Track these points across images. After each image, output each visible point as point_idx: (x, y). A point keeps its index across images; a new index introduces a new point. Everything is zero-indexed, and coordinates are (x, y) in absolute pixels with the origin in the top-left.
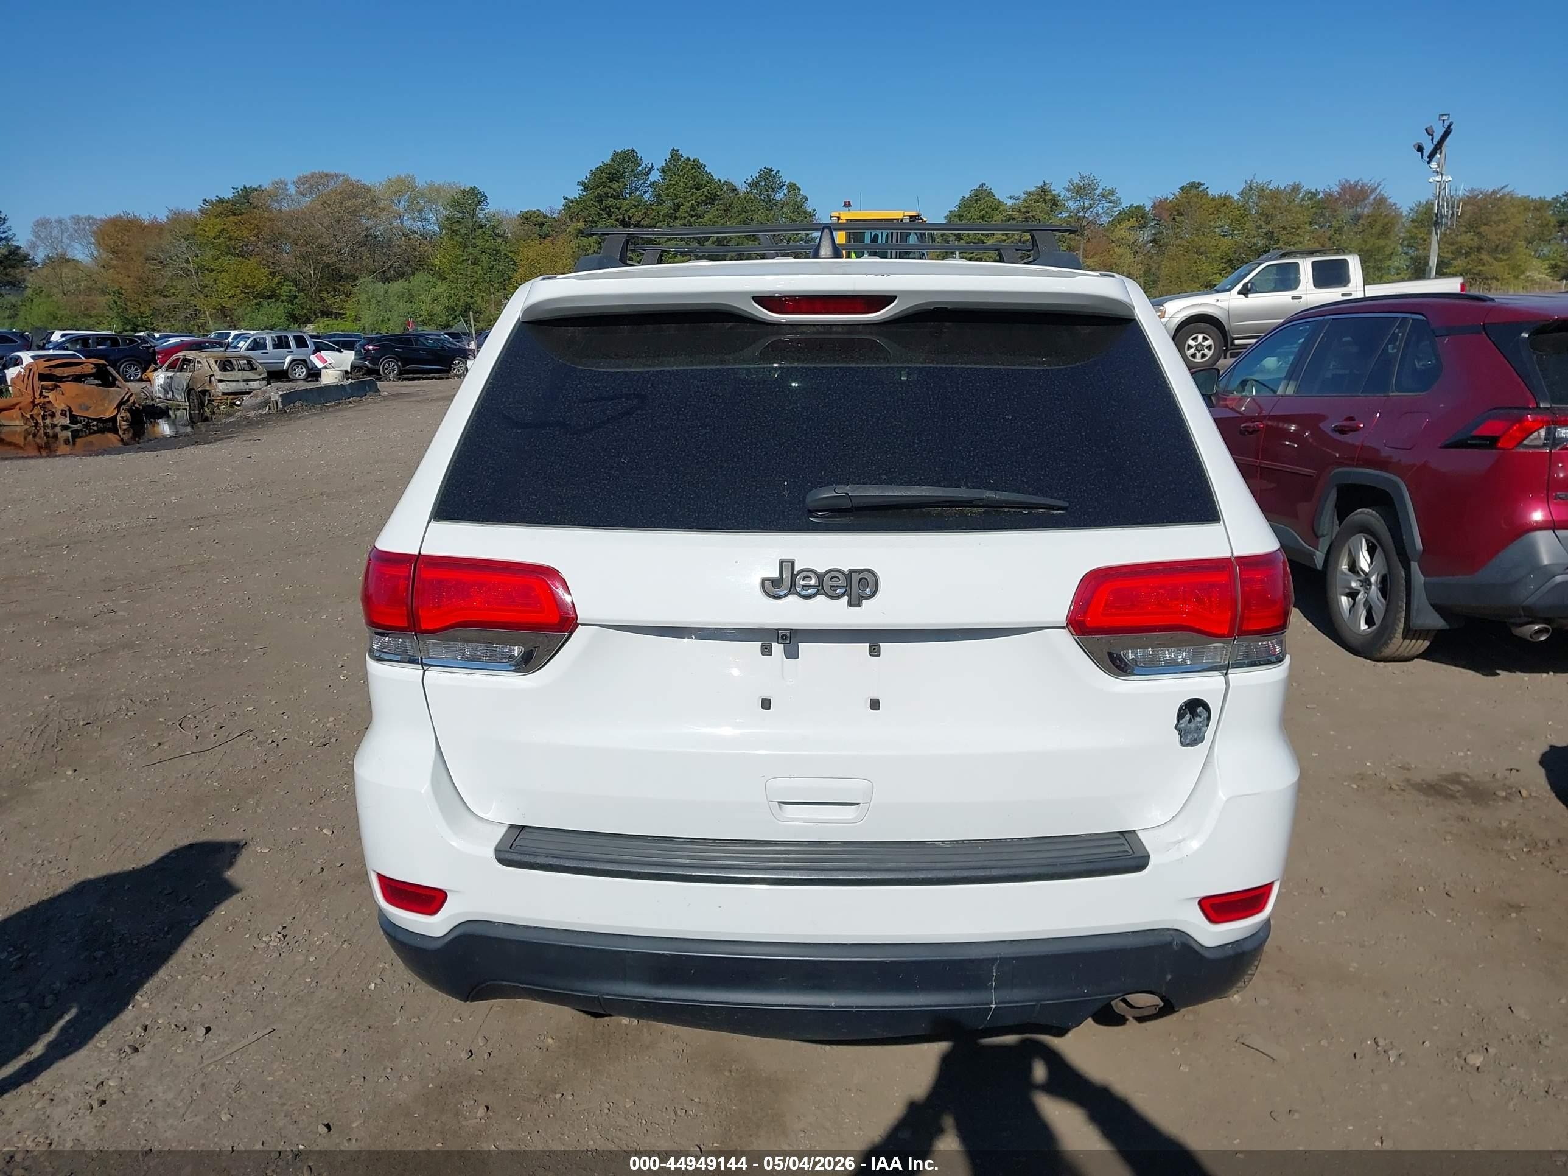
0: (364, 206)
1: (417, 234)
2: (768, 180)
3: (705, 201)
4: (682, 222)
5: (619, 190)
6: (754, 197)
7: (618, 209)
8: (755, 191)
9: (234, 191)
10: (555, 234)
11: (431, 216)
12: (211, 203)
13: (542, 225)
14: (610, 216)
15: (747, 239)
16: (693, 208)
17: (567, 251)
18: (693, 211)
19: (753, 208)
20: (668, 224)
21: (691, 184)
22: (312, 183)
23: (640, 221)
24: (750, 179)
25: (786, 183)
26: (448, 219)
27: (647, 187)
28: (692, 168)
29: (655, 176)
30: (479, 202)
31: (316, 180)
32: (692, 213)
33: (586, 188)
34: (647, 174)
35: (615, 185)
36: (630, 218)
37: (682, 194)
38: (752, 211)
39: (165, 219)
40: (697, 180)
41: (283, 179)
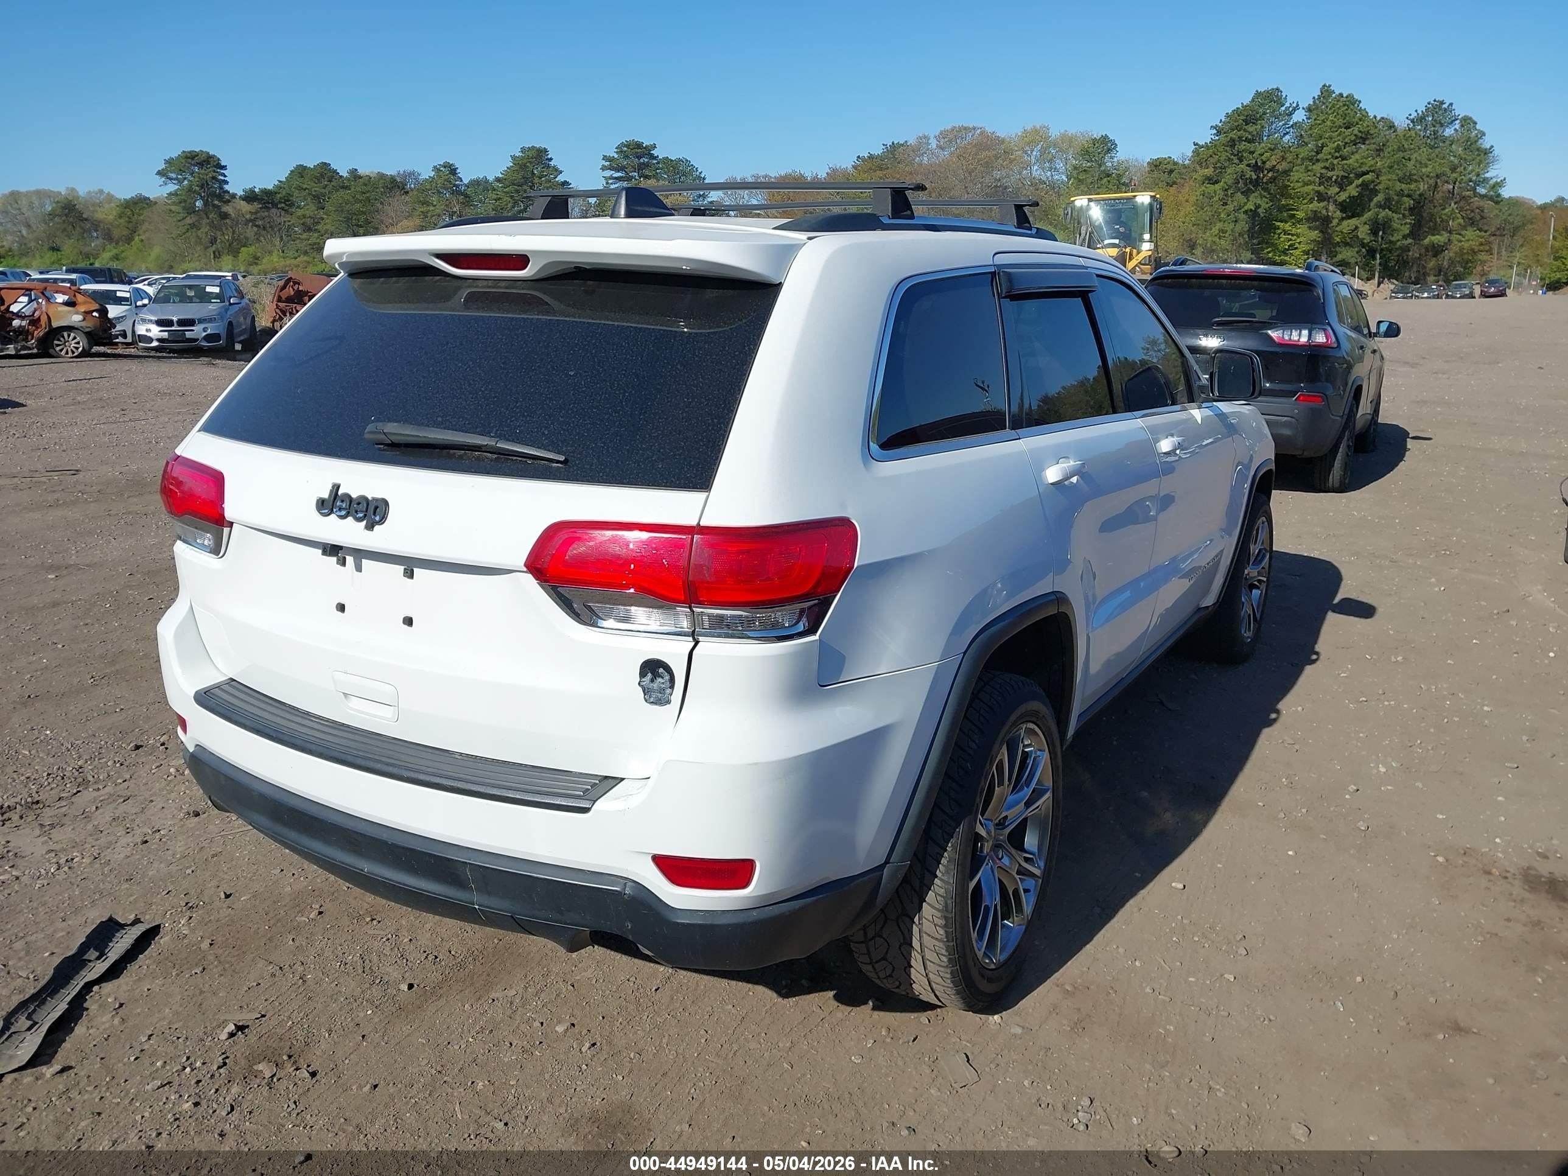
0: (997, 158)
1: (1045, 183)
2: (1438, 112)
3: (1354, 140)
4: (1323, 165)
5: (1255, 133)
6: (1416, 134)
7: (1253, 153)
8: (1419, 127)
9: (884, 147)
10: (1182, 181)
11: (1060, 165)
12: (863, 159)
13: (1171, 172)
14: (1241, 161)
15: (1400, 182)
16: (1338, 149)
17: (1193, 199)
18: (1339, 152)
19: (1412, 146)
20: (1306, 167)
21: (1340, 122)
22: (951, 136)
23: (1275, 166)
24: (1414, 115)
25: (1460, 117)
26: (1075, 168)
27: (1288, 128)
28: (1344, 105)
29: (1299, 116)
30: (1109, 150)
31: (956, 134)
32: (1337, 154)
33: (1219, 132)
34: (1291, 114)
35: (1251, 128)
36: (1264, 163)
37: (1328, 134)
38: (1411, 150)
39: (825, 175)
40: (1347, 118)
41: (926, 134)
